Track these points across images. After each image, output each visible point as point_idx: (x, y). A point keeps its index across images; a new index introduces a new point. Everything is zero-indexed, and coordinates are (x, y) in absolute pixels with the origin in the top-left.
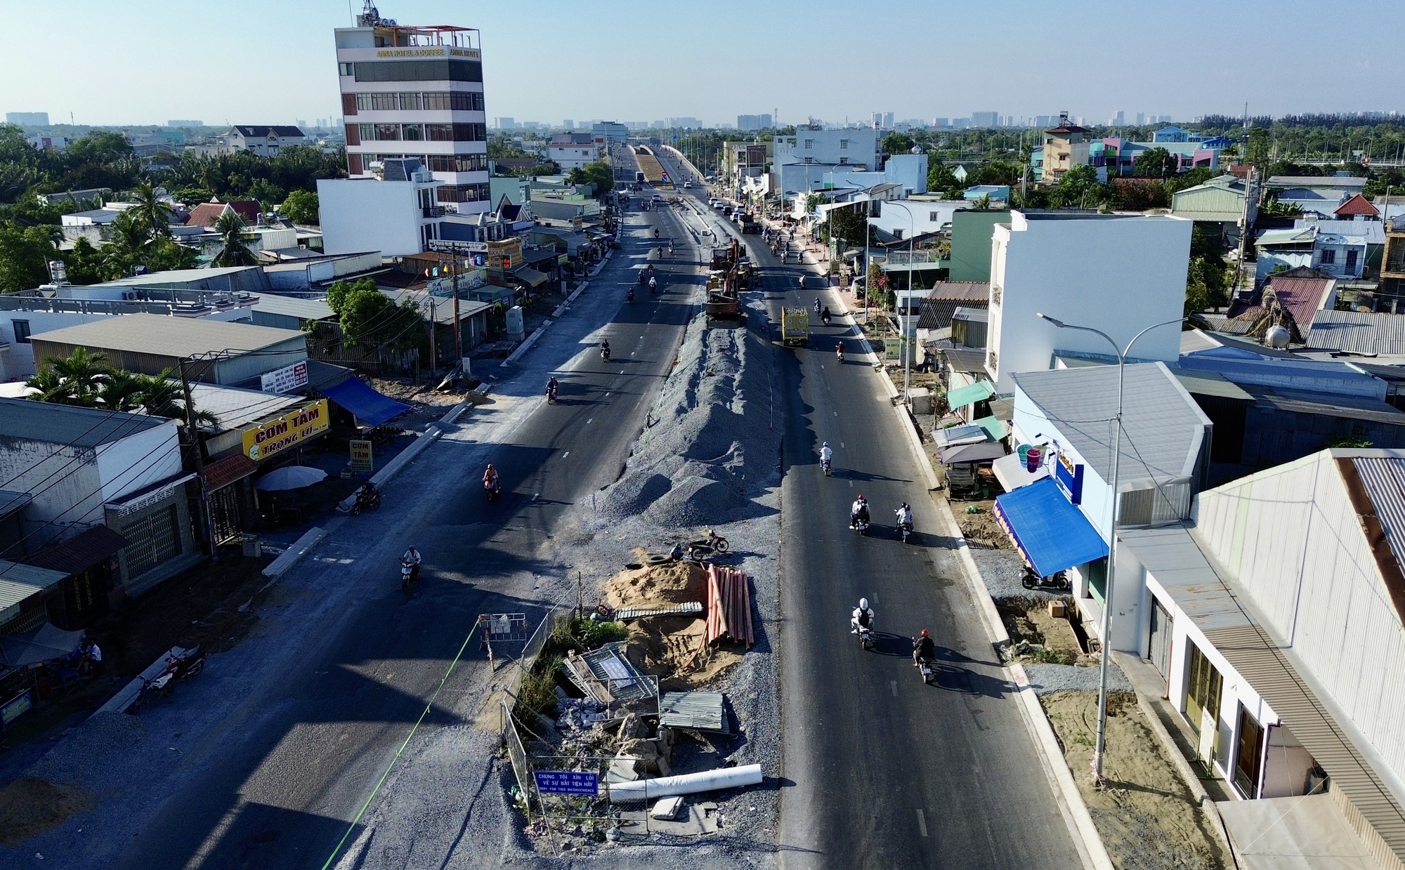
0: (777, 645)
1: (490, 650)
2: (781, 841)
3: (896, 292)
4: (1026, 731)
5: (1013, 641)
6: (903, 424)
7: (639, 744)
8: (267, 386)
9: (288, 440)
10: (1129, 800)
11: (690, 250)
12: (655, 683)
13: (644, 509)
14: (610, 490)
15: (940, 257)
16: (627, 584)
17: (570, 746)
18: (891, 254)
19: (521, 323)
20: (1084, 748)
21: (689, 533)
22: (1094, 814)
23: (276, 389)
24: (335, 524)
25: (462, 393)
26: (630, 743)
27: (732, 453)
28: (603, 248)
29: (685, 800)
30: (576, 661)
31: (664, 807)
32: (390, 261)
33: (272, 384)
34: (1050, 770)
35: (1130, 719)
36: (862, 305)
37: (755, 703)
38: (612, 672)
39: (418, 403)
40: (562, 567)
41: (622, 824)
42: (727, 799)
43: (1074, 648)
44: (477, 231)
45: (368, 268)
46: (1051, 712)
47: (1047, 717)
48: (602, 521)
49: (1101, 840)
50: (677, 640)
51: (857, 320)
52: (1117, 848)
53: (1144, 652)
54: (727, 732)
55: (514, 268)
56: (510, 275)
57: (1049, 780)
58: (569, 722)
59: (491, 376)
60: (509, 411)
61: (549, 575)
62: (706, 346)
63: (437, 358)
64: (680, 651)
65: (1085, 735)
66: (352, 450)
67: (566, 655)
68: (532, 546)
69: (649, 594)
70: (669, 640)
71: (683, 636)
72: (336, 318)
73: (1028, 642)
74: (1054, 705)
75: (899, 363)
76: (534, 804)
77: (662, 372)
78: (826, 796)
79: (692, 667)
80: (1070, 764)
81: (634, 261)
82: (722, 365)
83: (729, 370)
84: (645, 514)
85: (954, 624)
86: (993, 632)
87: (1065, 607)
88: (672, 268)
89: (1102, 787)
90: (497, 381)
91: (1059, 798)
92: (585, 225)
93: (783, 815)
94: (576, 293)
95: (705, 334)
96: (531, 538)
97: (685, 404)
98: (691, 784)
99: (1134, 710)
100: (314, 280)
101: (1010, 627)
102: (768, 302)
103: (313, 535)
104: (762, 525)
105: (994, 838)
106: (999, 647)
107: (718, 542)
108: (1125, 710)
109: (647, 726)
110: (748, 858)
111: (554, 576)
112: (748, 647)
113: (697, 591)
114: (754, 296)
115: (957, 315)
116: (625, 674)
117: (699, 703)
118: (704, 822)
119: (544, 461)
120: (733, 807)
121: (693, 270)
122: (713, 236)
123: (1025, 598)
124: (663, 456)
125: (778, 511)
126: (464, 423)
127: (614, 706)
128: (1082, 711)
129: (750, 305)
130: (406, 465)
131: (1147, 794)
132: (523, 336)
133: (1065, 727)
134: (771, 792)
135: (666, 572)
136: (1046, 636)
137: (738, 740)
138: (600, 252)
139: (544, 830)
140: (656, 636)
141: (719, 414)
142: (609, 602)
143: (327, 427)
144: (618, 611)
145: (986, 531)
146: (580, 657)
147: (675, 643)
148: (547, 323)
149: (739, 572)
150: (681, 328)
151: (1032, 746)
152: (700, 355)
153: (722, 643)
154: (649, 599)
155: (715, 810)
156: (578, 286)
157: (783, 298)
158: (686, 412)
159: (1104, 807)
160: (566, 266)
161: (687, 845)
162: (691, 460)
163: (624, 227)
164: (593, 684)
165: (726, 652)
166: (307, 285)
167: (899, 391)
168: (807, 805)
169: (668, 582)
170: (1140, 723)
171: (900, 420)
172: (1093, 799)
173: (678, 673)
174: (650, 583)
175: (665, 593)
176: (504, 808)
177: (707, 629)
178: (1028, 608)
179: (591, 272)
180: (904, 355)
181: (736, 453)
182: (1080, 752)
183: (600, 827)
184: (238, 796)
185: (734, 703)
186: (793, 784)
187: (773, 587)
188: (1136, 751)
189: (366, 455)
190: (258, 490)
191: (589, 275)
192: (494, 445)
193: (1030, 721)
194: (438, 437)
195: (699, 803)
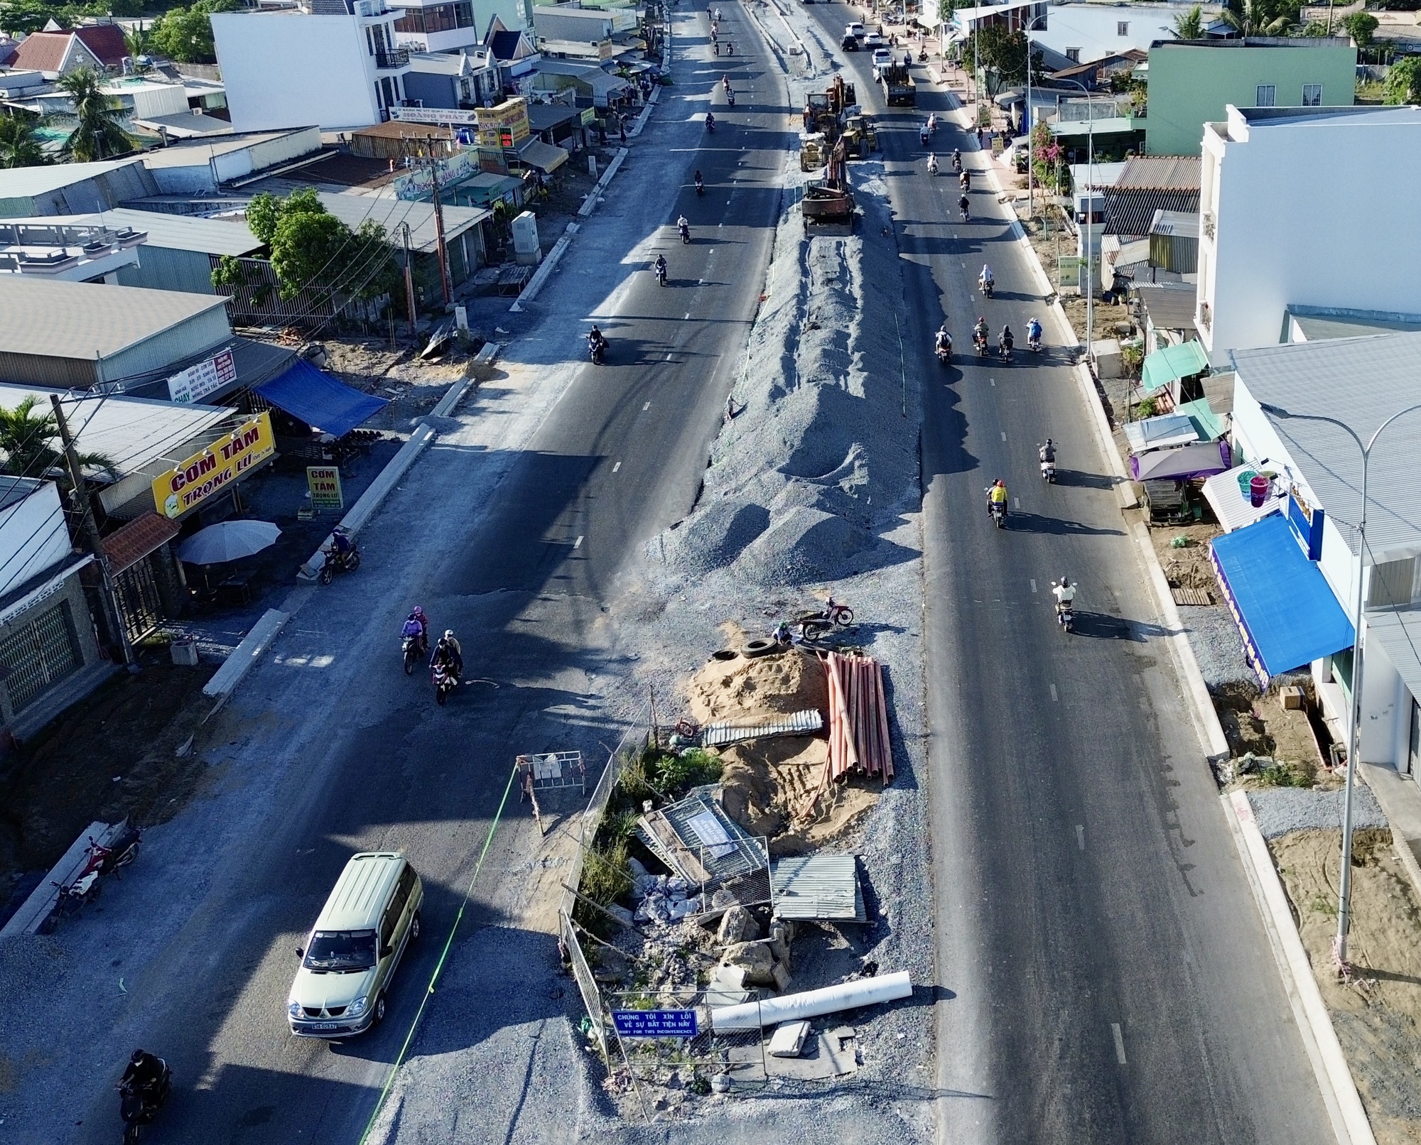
0: (925, 776)
1: (535, 804)
2: (940, 1084)
3: (1071, 167)
4: (1251, 893)
5: (1235, 751)
6: (1085, 397)
7: (749, 951)
8: (178, 392)
9: (217, 480)
10: (1379, 994)
11: (773, 83)
12: (764, 847)
13: (733, 558)
14: (684, 530)
15: (1133, 114)
16: (717, 685)
17: (655, 951)
18: (1063, 106)
19: (535, 237)
20: (1324, 917)
21: (797, 595)
22: (1337, 1018)
23: (191, 394)
24: (298, 600)
25: (458, 361)
26: (734, 948)
27: (852, 463)
28: (645, 87)
29: (812, 1027)
30: (654, 819)
31: (786, 1039)
32: (332, 138)
33: (184, 389)
34: (1280, 953)
35: (1383, 869)
36: (1025, 186)
37: (899, 871)
38: (705, 835)
39: (397, 383)
40: (625, 660)
41: (731, 1069)
42: (866, 1021)
43: (1313, 757)
44: (458, 85)
45: (302, 152)
46: (1283, 863)
47: (1277, 872)
48: (675, 580)
49: (1344, 1057)
50: (790, 774)
51: (1019, 211)
52: (1364, 1067)
53: (1402, 766)
54: (863, 919)
55: (519, 144)
56: (512, 157)
57: (1280, 968)
58: (652, 914)
59: (498, 329)
60: (530, 391)
61: (607, 673)
62: (805, 272)
63: (418, 302)
64: (795, 790)
65: (1325, 898)
66: (311, 481)
67: (640, 811)
68: (579, 625)
69: (749, 702)
70: (780, 773)
71: (798, 765)
72: (265, 251)
73: (1253, 756)
74: (1287, 853)
75: (1078, 290)
76: (613, 1046)
77: (745, 314)
78: (996, 1010)
79: (813, 816)
80: (1306, 943)
81: (692, 108)
82: (830, 309)
83: (840, 316)
84: (734, 565)
85: (1157, 729)
86: (1208, 740)
87: (1302, 696)
88: (748, 119)
89: (1346, 978)
90: (508, 337)
91: (1292, 994)
92: (617, 50)
93: (941, 1043)
94: (610, 171)
95: (804, 247)
96: (577, 613)
97: (781, 381)
98: (820, 1004)
99: (1389, 854)
100: (223, 178)
101: (1229, 730)
102: (891, 181)
103: (270, 622)
104: (897, 576)
105: (1211, 1060)
106: (1216, 761)
107: (839, 613)
108: (1378, 855)
109: (758, 922)
110: (898, 1111)
111: (615, 674)
112: (886, 782)
113: (813, 696)
114: (870, 170)
115: (1157, 226)
116: (723, 837)
117: (823, 875)
118: (838, 1056)
119: (586, 479)
120: (875, 1033)
121: (779, 122)
122: (805, 55)
123: (1250, 683)
124: (754, 470)
125: (919, 554)
126: (466, 414)
127: (712, 887)
128: (1322, 859)
129: (864, 187)
130: (389, 494)
131: (1402, 983)
132: (539, 256)
133: (1301, 887)
134: (924, 1008)
135: (770, 667)
136: (1277, 740)
137: (877, 930)
138: (641, 95)
139: (629, 1083)
140: (761, 767)
141: (831, 397)
142: (693, 713)
143: (272, 451)
144: (707, 730)
145: (1198, 576)
146: (660, 812)
147: (788, 777)
148: (572, 227)
149: (870, 660)
150: (768, 232)
151: (1259, 917)
152: (798, 291)
153: (852, 778)
154: (749, 709)
155: (851, 1038)
156: (612, 158)
157: (911, 173)
158: (783, 394)
159: (1348, 1007)
160: (593, 126)
161: (818, 1095)
162: (794, 478)
163: (672, 40)
164: (679, 853)
165: (856, 790)
166: (212, 188)
167: (1079, 339)
168: (971, 1026)
169: (773, 683)
170: (1396, 875)
171: (1082, 390)
172: (1335, 994)
173: (795, 827)
174: (749, 686)
175: (771, 699)
176: (573, 1054)
177: (830, 755)
178: (1253, 697)
179: (630, 129)
180: (1084, 280)
181: (857, 464)
182: (1319, 924)
183: (702, 1072)
184: (209, 1056)
185: (871, 870)
186: (951, 995)
187: (917, 680)
188: (1389, 920)
189: (332, 486)
190: (183, 562)
191: (628, 135)
192: (512, 453)
193: (1255, 878)
194: (432, 442)
195: (832, 1028)
